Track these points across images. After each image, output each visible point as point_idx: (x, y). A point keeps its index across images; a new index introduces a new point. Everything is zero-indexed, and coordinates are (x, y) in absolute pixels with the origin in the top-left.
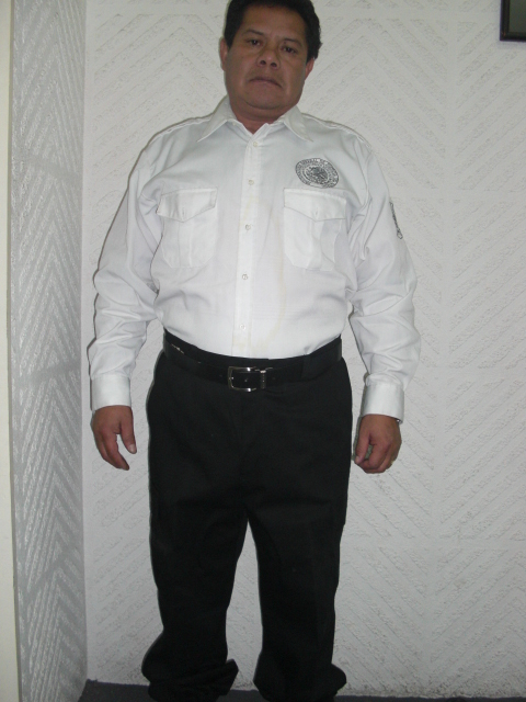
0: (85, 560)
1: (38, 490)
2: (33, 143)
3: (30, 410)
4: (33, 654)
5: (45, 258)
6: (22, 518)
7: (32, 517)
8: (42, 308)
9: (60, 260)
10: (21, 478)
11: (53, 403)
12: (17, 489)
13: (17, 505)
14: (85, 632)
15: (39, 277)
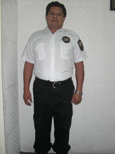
0: (20, 126)
1: (9, 112)
2: (7, 36)
3: (7, 95)
4: (9, 148)
5: (10, 61)
6: (6, 119)
7: (8, 118)
8: (9, 72)
9: (13, 61)
10: (6, 110)
11: (12, 93)
12: (5, 113)
13: (5, 116)
14: (20, 141)
15: (9, 65)
